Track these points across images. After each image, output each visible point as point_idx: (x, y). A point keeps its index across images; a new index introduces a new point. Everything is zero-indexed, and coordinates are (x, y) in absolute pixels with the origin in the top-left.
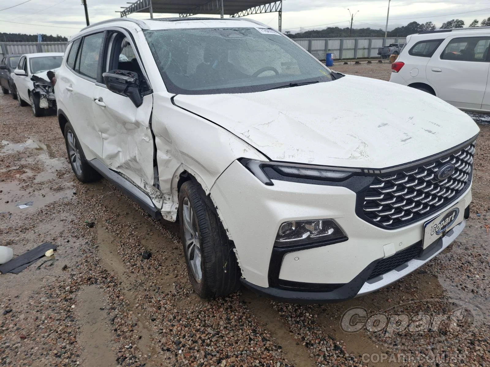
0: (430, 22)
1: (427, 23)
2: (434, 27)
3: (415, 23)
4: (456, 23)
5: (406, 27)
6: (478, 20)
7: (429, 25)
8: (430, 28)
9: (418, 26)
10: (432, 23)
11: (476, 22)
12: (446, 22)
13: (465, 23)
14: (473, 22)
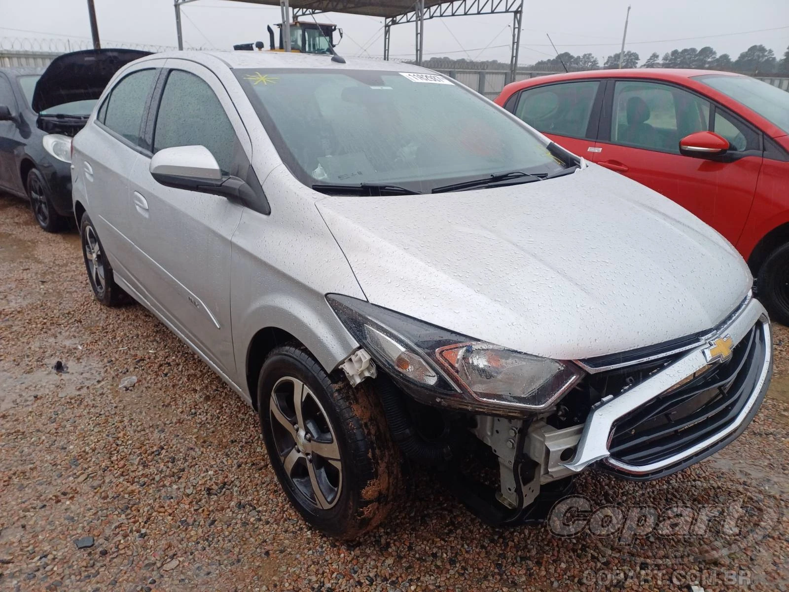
0: (590, 54)
1: (585, 55)
2: (595, 61)
3: (567, 54)
4: (627, 57)
5: (554, 60)
6: (658, 54)
7: (588, 58)
8: (590, 64)
9: (572, 60)
10: (593, 56)
11: (655, 56)
12: (612, 55)
13: (640, 57)
14: (651, 57)
